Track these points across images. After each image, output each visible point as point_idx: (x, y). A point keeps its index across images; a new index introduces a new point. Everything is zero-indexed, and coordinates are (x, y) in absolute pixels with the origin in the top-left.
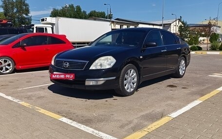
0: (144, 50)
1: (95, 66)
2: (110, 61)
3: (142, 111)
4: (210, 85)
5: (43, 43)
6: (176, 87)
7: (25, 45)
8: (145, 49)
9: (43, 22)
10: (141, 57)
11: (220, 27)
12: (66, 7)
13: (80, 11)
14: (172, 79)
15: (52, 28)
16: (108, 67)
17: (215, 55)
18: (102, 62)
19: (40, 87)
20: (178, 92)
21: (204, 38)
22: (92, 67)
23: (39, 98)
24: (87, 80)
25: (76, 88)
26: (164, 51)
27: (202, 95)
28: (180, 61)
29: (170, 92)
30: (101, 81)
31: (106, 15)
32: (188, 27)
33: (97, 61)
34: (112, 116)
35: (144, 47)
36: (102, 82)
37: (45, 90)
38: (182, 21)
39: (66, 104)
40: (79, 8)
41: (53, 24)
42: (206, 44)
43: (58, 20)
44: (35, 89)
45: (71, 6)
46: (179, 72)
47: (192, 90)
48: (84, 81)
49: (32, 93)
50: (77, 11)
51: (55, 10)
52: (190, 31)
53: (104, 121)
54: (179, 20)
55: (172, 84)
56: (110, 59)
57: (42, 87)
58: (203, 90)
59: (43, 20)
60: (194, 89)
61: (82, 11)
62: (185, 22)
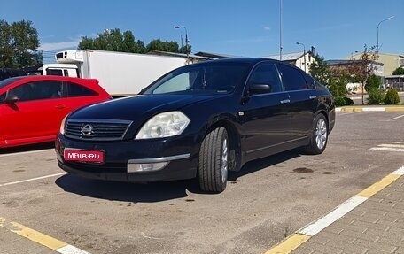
0: (246, 100)
1: (147, 132)
2: (177, 120)
3: (244, 222)
4: (376, 166)
5: (53, 96)
6: (311, 171)
7: (16, 98)
8: (248, 99)
9: (61, 60)
10: (241, 114)
11: (382, 65)
12: (105, 34)
13: (133, 41)
14: (303, 157)
15: (78, 71)
16: (173, 133)
17: (378, 112)
18: (161, 123)
19: (40, 181)
20: (316, 181)
21: (355, 84)
22: (141, 135)
23: (31, 202)
24: (130, 161)
25: (108, 179)
26: (285, 101)
27: (364, 186)
28: (317, 122)
29: (301, 182)
30: (160, 163)
31: (180, 48)
32: (326, 65)
33: (150, 122)
34: (180, 237)
35: (246, 94)
36: (162, 166)
37: (49, 187)
38: (315, 55)
39: (86, 214)
40: (129, 35)
41: (79, 62)
42: (359, 94)
43: (88, 56)
44: (28, 186)
45: (116, 33)
46: (316, 144)
47: (343, 176)
48: (125, 165)
49: (19, 193)
50: (126, 41)
51: (85, 39)
52: (330, 72)
53: (162, 247)
54: (310, 53)
55: (303, 166)
56: (178, 118)
57: (43, 180)
58: (363, 176)
59: (60, 56)
60: (347, 175)
61: (136, 40)
62: (320, 56)
